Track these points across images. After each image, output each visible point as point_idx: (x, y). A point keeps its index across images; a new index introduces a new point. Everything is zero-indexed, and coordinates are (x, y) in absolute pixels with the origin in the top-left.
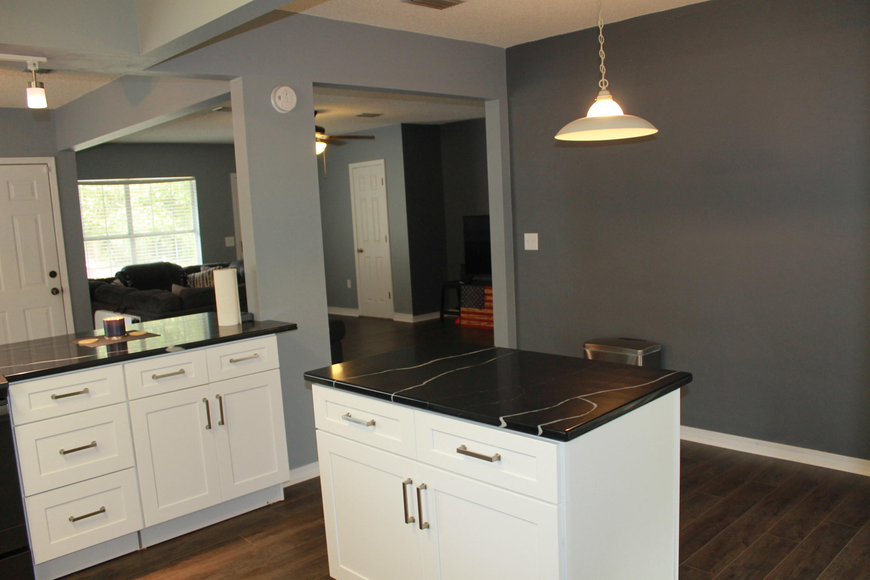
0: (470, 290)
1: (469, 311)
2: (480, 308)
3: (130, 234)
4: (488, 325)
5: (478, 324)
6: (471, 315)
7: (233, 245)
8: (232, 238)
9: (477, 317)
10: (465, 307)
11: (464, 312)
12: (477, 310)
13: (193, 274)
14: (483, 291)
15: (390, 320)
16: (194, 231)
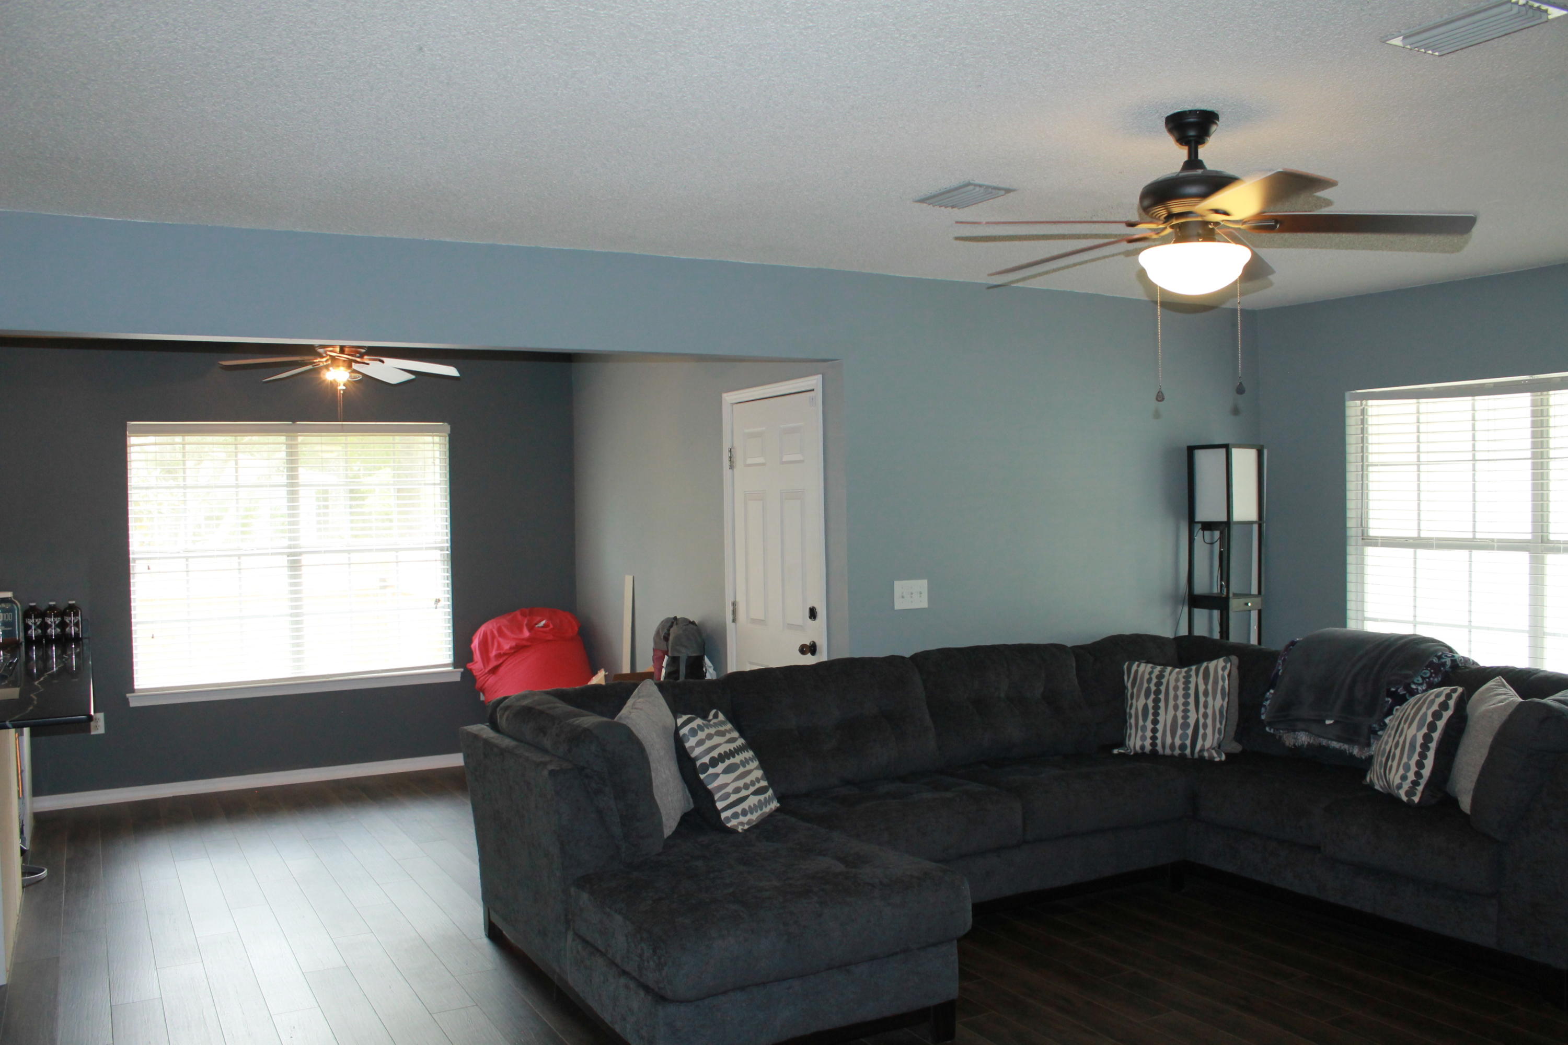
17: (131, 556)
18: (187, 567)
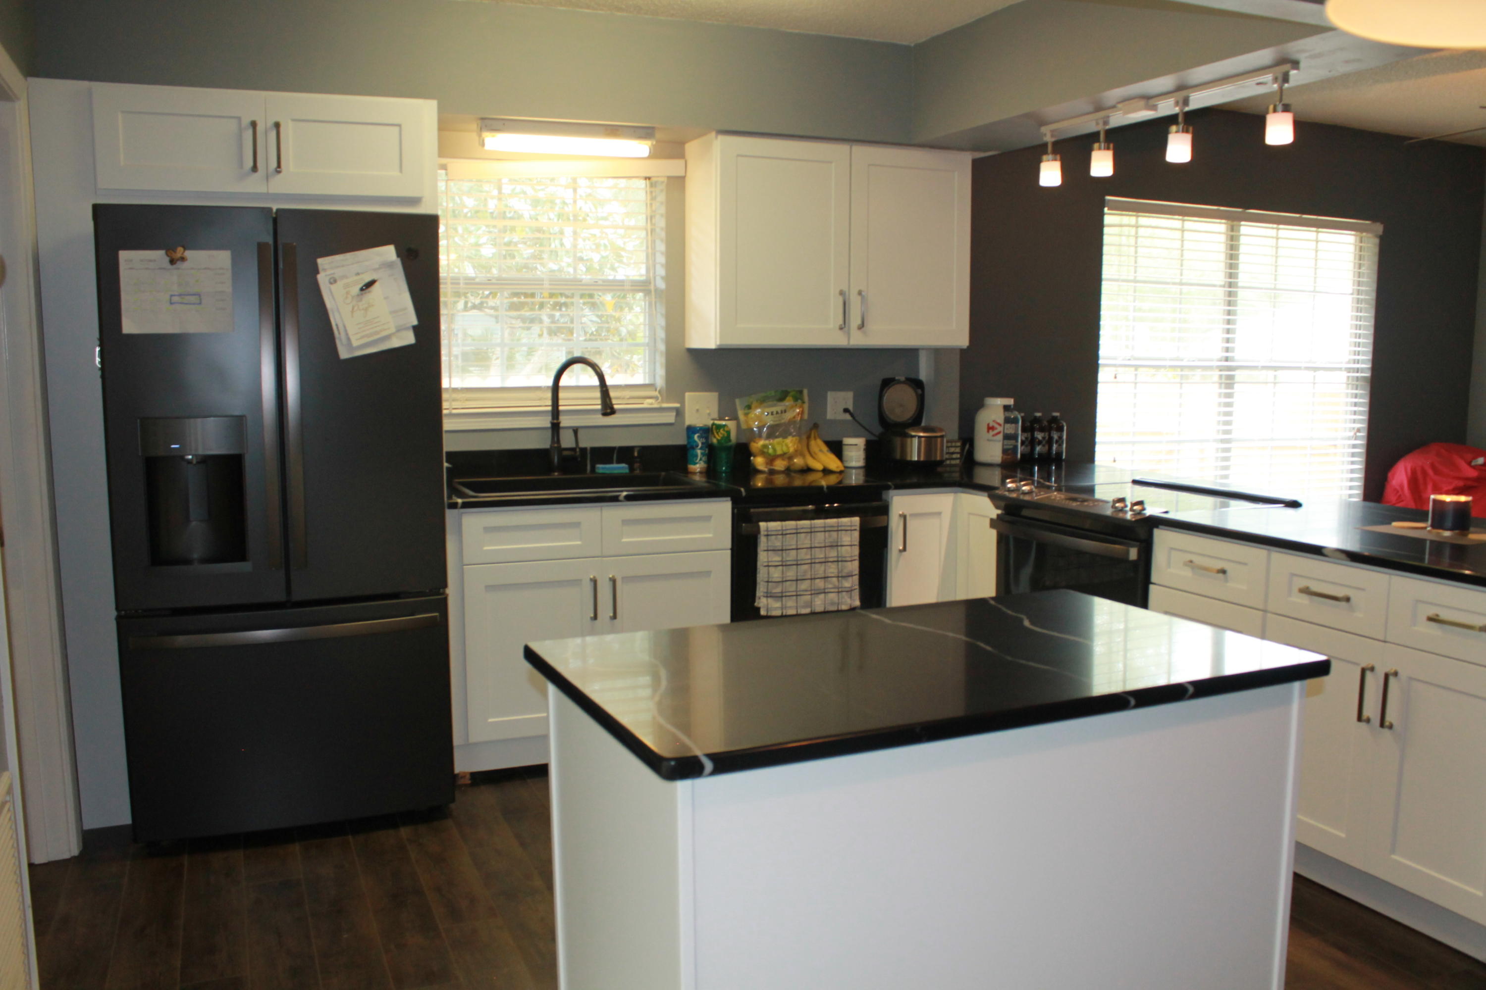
17: (1100, 362)
18: (1136, 379)
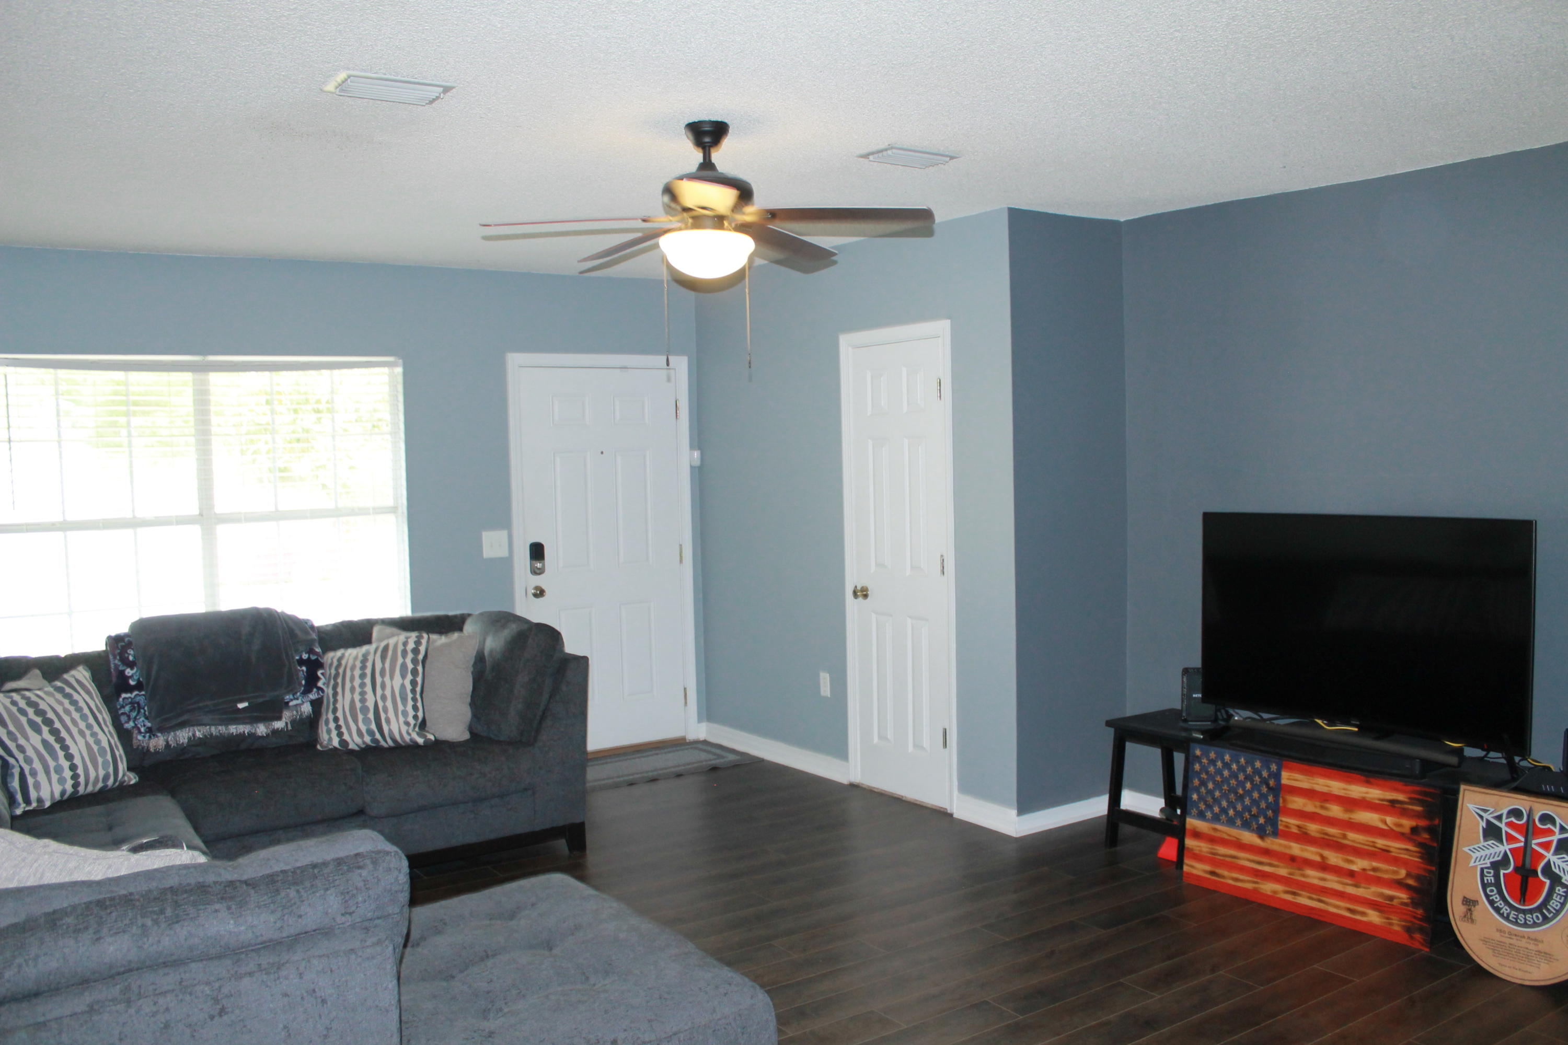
0: (1227, 765)
1: (1218, 834)
2: (1261, 832)
3: (201, 515)
4: (1289, 897)
5: (1249, 886)
6: (1222, 850)
7: (503, 552)
8: (505, 533)
9: (1245, 859)
10: (1201, 816)
11: (1197, 835)
12: (1249, 837)
13: (339, 653)
14: (1277, 776)
15: (944, 815)
16: (394, 510)
